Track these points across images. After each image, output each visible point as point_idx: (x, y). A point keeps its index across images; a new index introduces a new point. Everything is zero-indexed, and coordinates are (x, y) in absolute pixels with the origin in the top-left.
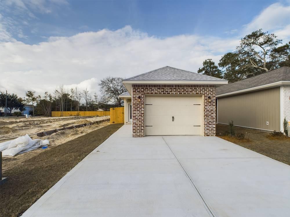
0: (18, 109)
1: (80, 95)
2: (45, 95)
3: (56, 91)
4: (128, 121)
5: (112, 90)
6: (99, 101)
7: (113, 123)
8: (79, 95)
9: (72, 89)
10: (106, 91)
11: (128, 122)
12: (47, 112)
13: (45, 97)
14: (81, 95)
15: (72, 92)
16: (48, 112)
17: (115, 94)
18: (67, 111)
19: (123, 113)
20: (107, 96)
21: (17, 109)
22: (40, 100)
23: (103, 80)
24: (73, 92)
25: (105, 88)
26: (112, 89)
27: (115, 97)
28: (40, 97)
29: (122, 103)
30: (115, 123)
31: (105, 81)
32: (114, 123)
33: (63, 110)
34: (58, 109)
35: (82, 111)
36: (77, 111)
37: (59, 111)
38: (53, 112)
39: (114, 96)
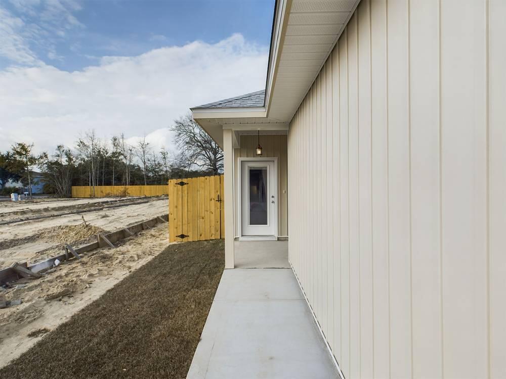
0: (19, 182)
1: (131, 151)
2: (59, 153)
3: (81, 142)
4: (239, 235)
5: (198, 141)
6: (171, 164)
7: (180, 239)
8: (129, 151)
9: (115, 140)
10: (187, 143)
11: (241, 239)
12: (62, 188)
13: (58, 156)
14: (133, 152)
15: (114, 145)
16: (64, 189)
17: (205, 149)
18: (104, 185)
19: (220, 200)
20: (188, 153)
21: (17, 181)
22: (46, 163)
23: (179, 120)
24: (116, 144)
25: (185, 137)
26: (199, 138)
27: (206, 155)
28: (46, 156)
29: (220, 167)
30: (190, 239)
31: (184, 121)
32: (185, 240)
33: (96, 183)
34: (86, 180)
35: (136, 185)
36: (126, 185)
37: (89, 185)
38: (75, 187)
39: (204, 152)
